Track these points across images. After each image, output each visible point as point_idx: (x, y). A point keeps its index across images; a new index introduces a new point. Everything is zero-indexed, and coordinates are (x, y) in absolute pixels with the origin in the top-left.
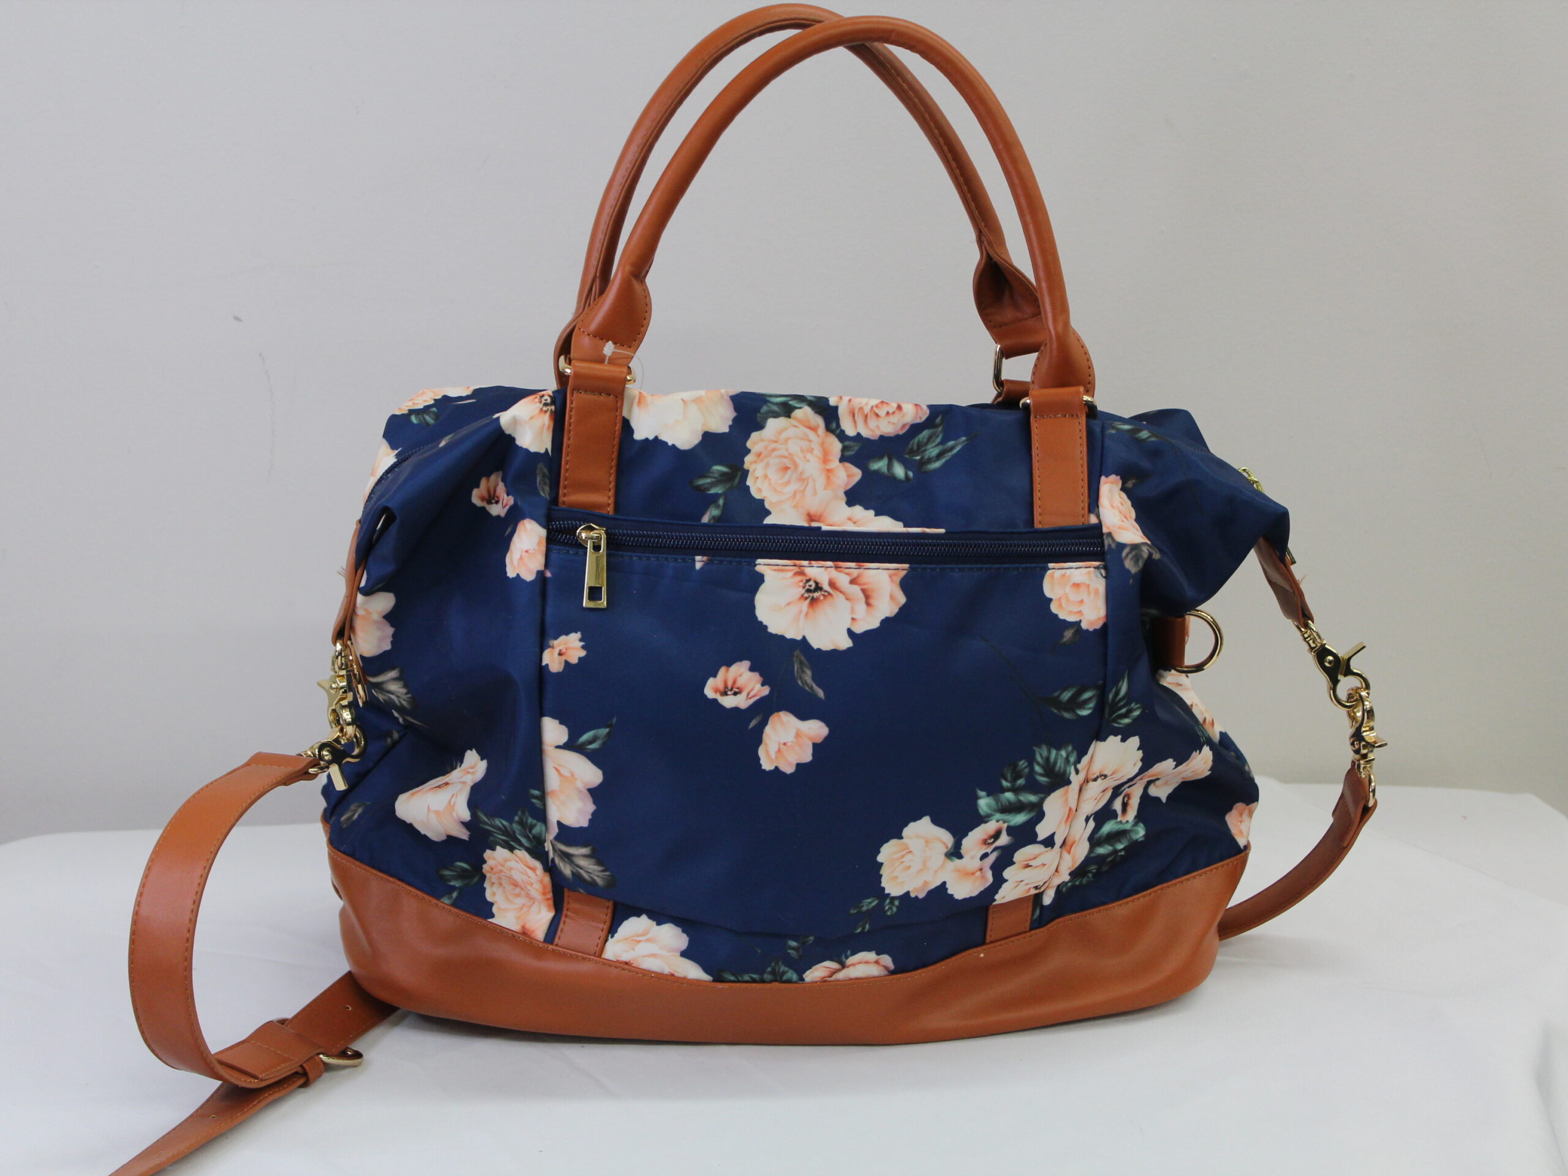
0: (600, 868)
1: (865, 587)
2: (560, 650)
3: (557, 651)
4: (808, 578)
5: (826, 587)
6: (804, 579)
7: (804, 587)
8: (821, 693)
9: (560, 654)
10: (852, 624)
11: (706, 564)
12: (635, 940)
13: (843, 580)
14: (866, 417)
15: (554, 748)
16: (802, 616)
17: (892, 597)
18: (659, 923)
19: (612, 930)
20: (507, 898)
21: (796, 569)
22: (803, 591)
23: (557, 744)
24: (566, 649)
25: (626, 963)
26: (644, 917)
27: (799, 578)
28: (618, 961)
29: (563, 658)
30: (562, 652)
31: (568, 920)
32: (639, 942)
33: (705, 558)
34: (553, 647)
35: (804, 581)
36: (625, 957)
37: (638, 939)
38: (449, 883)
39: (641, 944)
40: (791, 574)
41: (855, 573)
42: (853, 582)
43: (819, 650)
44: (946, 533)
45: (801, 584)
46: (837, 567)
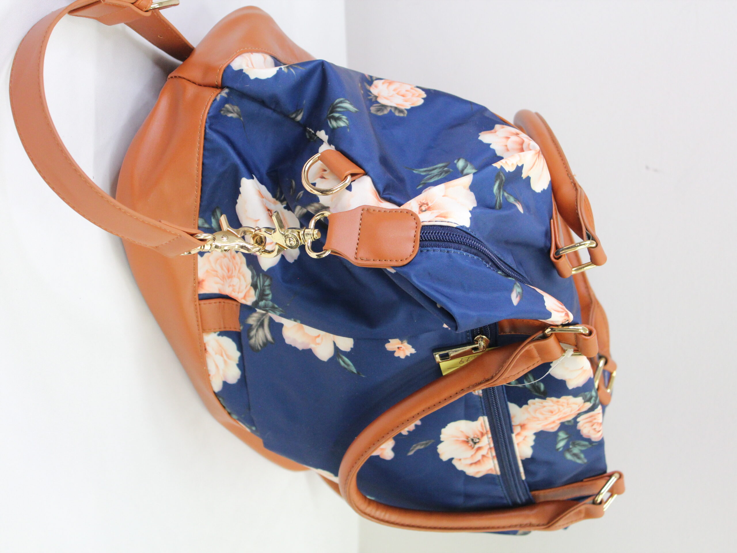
0: (261, 344)
1: (481, 461)
2: (401, 347)
3: (400, 346)
4: (480, 439)
5: (477, 446)
6: (480, 437)
7: (474, 437)
8: (411, 453)
9: (398, 348)
10: (457, 459)
11: (479, 396)
12: (222, 352)
13: (484, 452)
14: (591, 422)
15: (333, 340)
16: (456, 439)
17: (478, 472)
18: (239, 365)
19: (222, 333)
20: (217, 260)
21: (485, 431)
22: (472, 437)
23: (336, 342)
24: (403, 350)
25: (205, 349)
26: (238, 354)
27: (479, 434)
28: (205, 344)
29: (397, 350)
30: (400, 348)
31: (218, 304)
32: (222, 355)
33: (481, 395)
34: (402, 343)
35: (478, 437)
36: (209, 348)
37: (224, 353)
38: (212, 218)
39: (221, 358)
40: (481, 430)
41: (490, 455)
42: (483, 456)
43: (437, 448)
44: (523, 481)
45: (476, 436)
46: (490, 448)
